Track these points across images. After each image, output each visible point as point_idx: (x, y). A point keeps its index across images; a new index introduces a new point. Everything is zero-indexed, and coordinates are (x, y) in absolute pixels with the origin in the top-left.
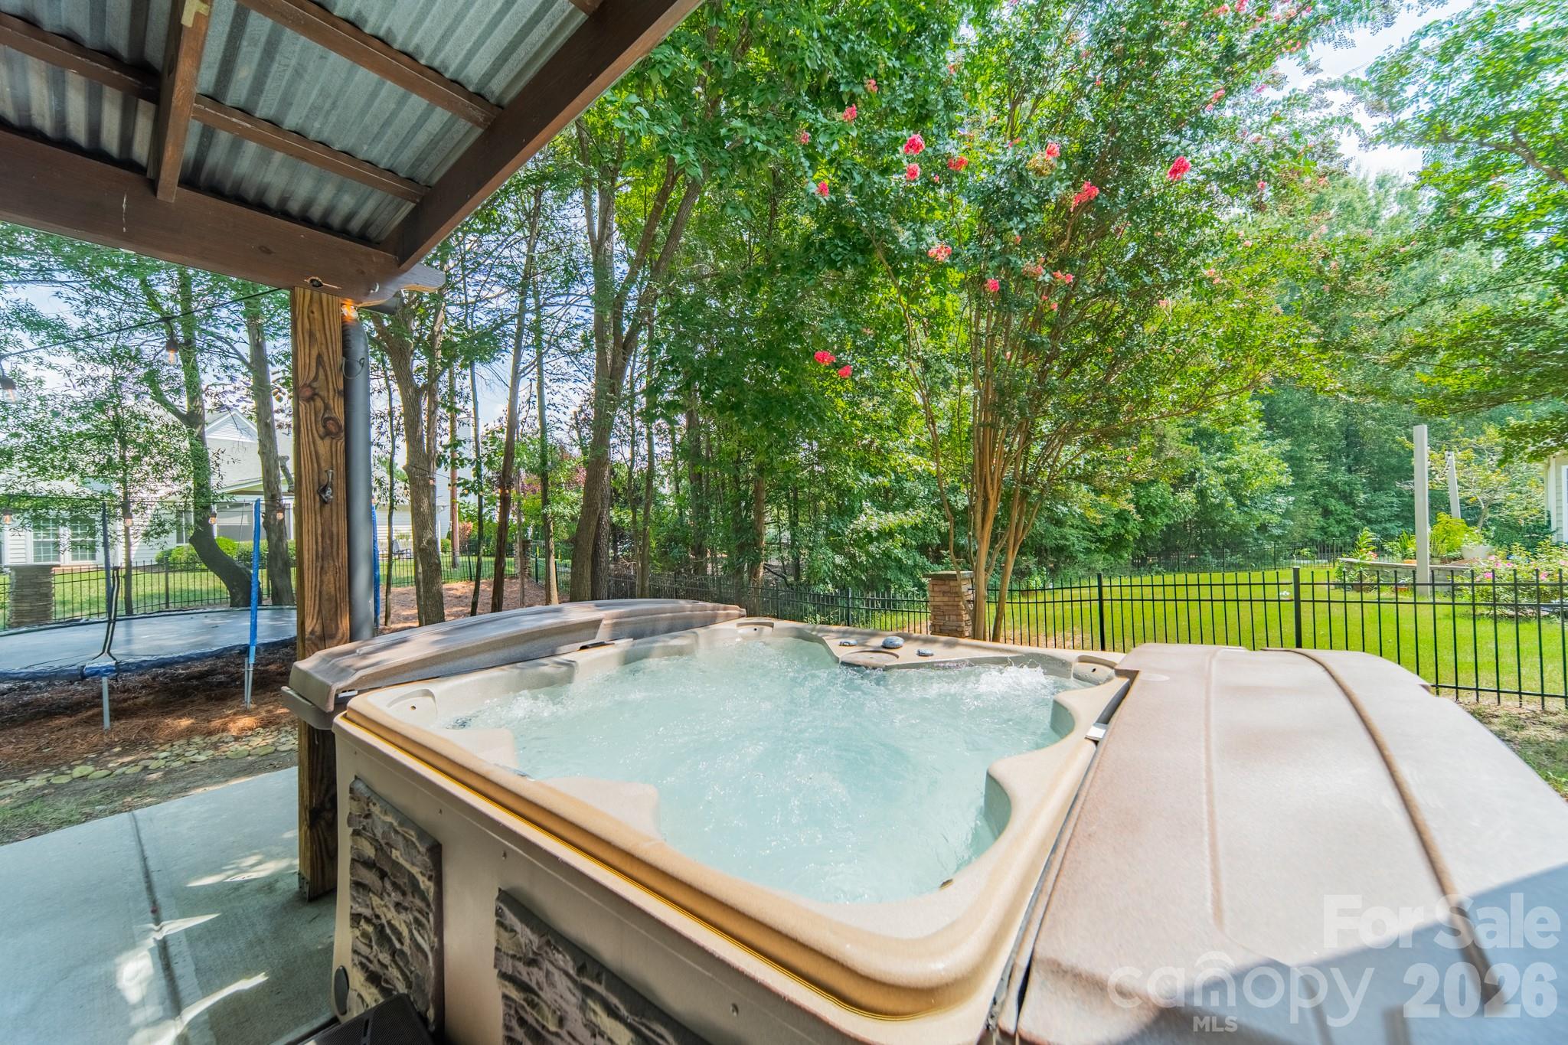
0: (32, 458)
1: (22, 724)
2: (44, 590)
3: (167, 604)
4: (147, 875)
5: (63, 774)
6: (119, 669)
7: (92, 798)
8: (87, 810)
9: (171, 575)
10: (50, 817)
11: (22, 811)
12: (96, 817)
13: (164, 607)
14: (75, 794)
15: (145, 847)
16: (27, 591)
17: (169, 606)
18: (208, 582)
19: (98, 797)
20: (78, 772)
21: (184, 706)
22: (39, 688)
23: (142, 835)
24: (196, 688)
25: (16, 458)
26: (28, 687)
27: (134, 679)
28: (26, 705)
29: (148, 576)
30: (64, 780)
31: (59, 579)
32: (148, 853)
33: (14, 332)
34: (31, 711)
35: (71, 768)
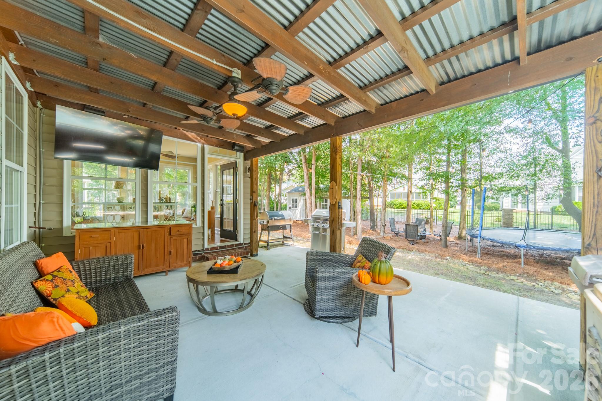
0: (508, 175)
1: (501, 257)
2: (511, 217)
3: (552, 227)
4: (517, 321)
5: (508, 276)
6: (528, 247)
7: (515, 288)
8: (513, 291)
9: (554, 216)
10: (503, 288)
11: (496, 282)
12: (515, 295)
13: (550, 228)
14: (511, 284)
15: (519, 311)
16: (506, 217)
17: (551, 228)
18: (570, 221)
19: (517, 289)
20: (512, 277)
21: (553, 268)
22: (506, 248)
23: (519, 306)
24: (559, 263)
25: (504, 175)
26: (503, 247)
27: (535, 252)
28: (502, 251)
29: (545, 215)
30: (508, 278)
31: (515, 214)
32: (519, 313)
33: (504, 135)
34: (503, 253)
35: (511, 275)
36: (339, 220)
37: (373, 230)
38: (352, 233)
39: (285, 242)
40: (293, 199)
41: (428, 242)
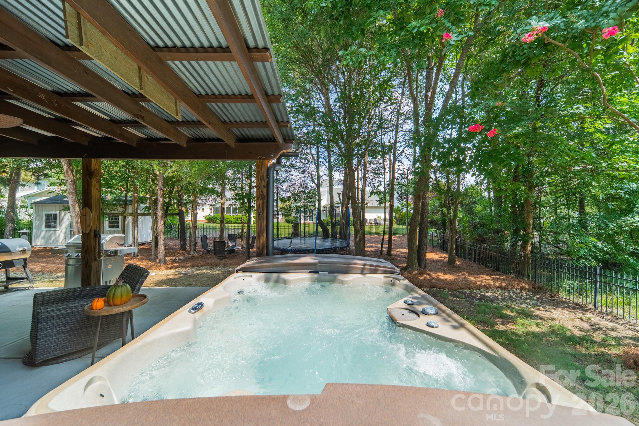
16: (295, 228)
36: (95, 250)
37: (183, 250)
38: (153, 257)
39: (10, 286)
40: (48, 216)
41: (236, 256)
